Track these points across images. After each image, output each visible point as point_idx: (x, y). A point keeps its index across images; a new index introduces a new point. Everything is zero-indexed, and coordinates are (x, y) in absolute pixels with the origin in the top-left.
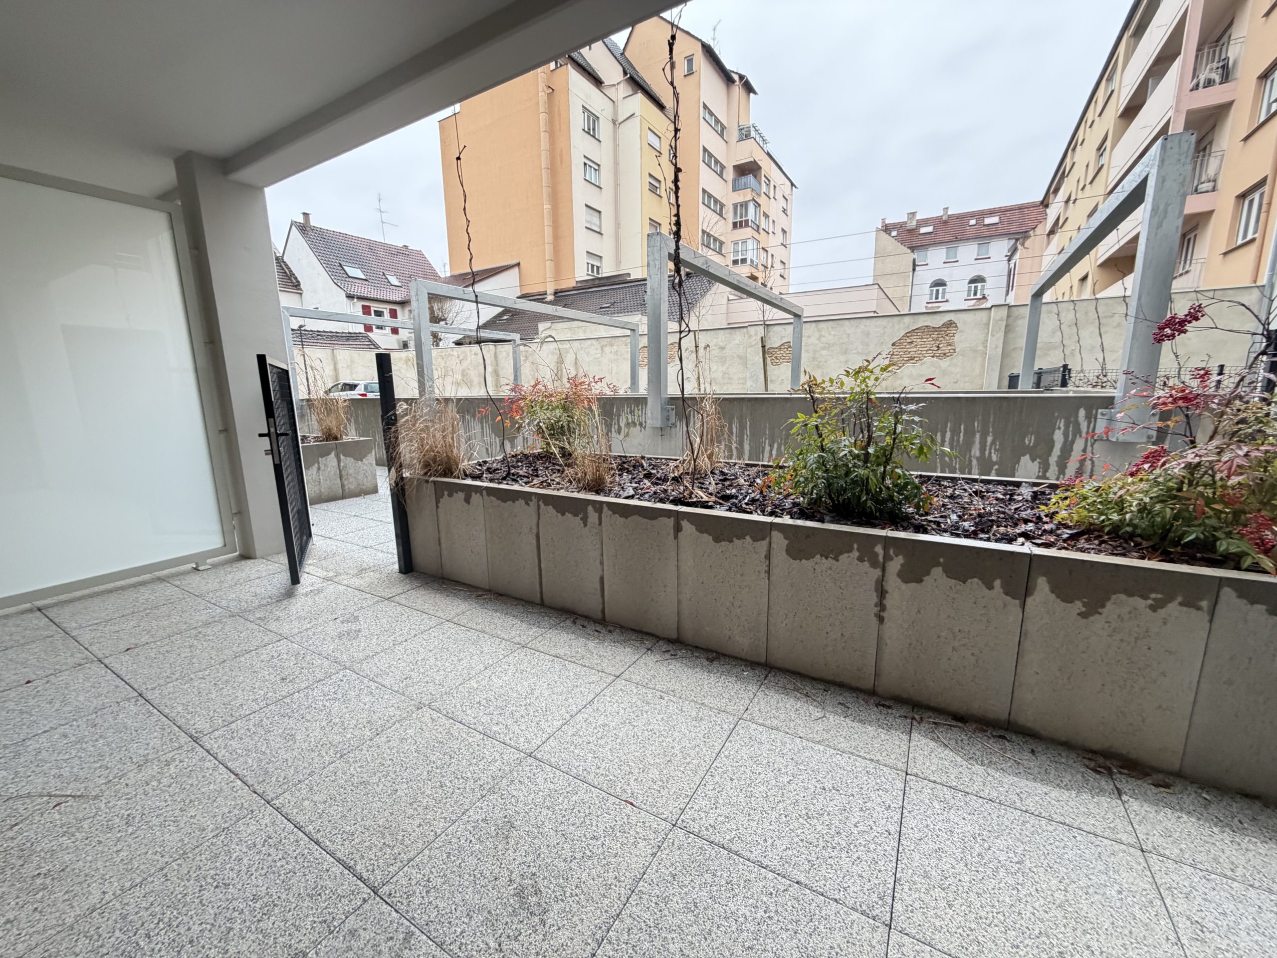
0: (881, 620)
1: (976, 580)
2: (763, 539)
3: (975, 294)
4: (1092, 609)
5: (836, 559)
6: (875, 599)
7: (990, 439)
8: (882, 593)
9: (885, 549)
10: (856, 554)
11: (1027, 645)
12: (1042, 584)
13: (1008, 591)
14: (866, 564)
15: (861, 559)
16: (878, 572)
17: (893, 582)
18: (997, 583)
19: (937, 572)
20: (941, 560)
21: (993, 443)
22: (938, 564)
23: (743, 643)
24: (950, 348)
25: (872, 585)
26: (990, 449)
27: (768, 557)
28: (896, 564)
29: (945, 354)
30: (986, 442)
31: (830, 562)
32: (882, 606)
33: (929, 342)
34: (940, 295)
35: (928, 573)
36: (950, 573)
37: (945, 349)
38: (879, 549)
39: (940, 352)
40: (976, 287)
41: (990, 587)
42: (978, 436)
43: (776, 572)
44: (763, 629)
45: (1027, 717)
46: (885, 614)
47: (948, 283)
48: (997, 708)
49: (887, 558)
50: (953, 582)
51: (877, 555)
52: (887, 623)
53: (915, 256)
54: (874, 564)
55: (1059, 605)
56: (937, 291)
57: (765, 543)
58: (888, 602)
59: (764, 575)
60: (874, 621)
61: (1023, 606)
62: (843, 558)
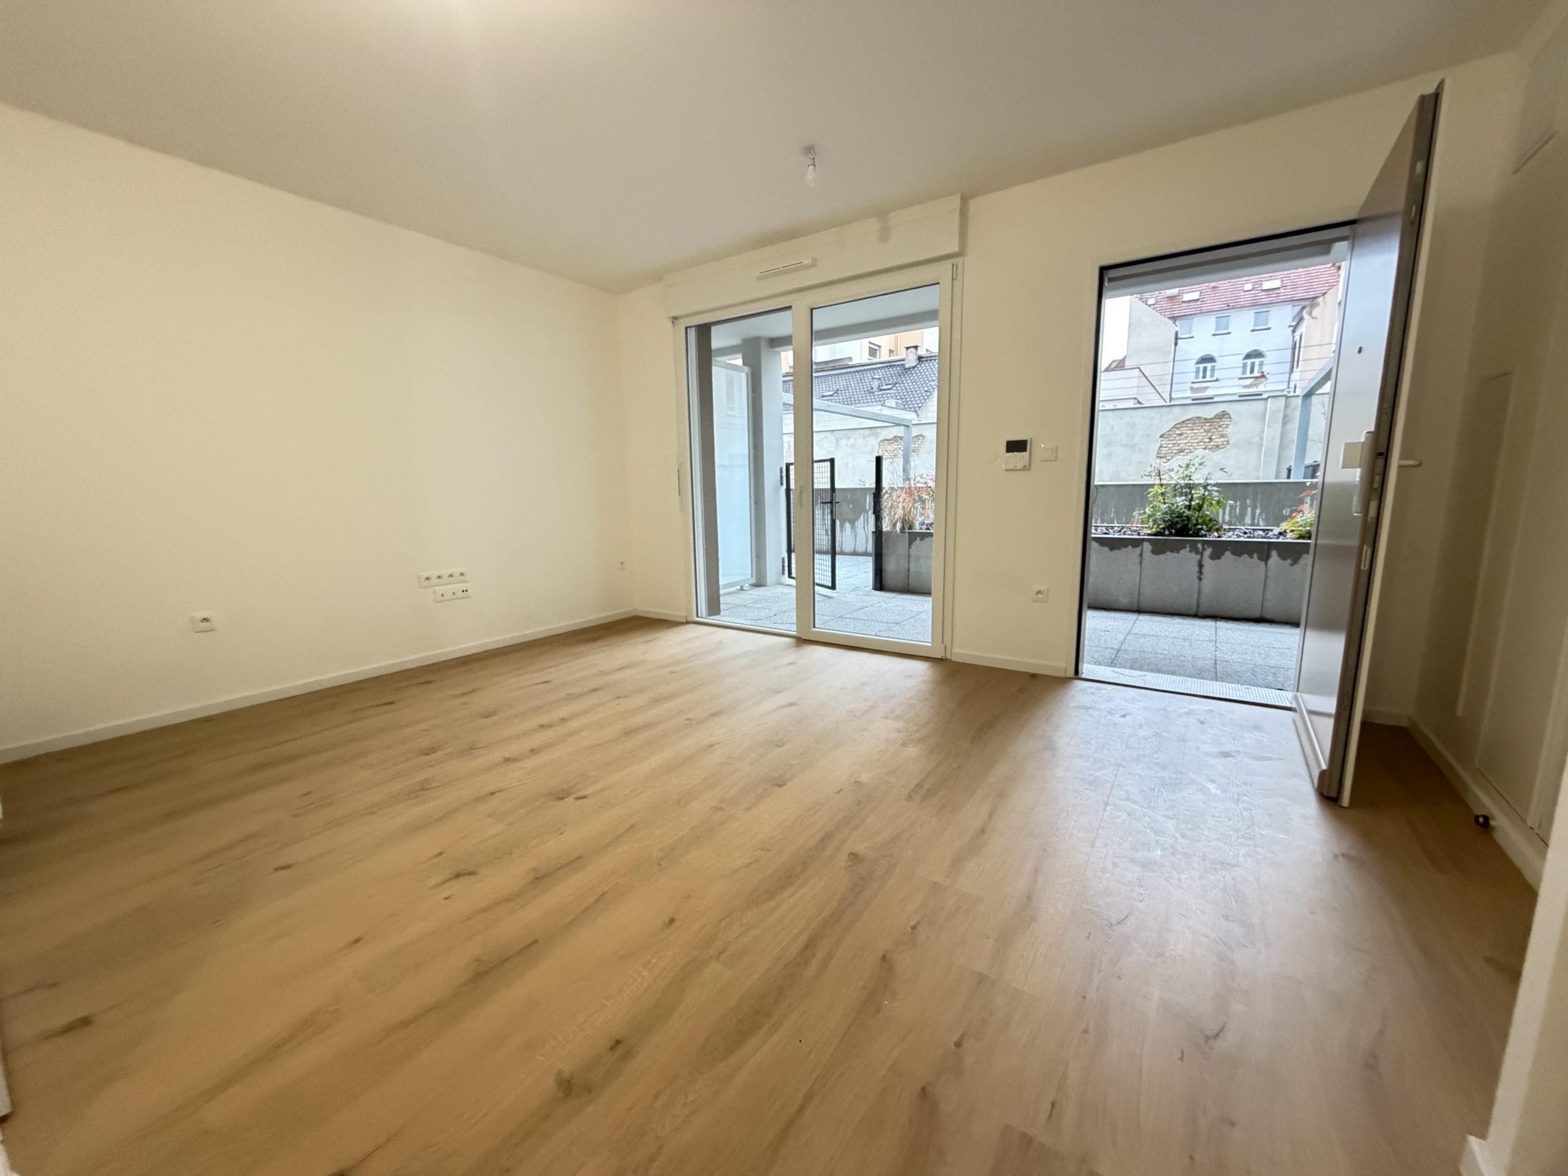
0: (1200, 579)
1: (1245, 555)
2: (1138, 546)
3: (1252, 371)
4: (1295, 562)
5: (1178, 552)
6: (1197, 569)
7: (1258, 511)
8: (1201, 566)
9: (1203, 546)
10: (1188, 549)
11: (1268, 582)
12: (1274, 554)
13: (1260, 559)
14: (1193, 553)
15: (1190, 551)
16: (1198, 557)
17: (1207, 561)
18: (1255, 556)
19: (1228, 553)
20: (1230, 548)
21: (1261, 513)
22: (1228, 550)
23: (1124, 601)
24: (1223, 439)
25: (1196, 563)
26: (1258, 518)
27: (1141, 555)
28: (1208, 552)
29: (1217, 446)
30: (1255, 513)
31: (1175, 554)
32: (1200, 572)
33: (1200, 433)
34: (1208, 373)
35: (1223, 554)
36: (1234, 553)
37: (1220, 441)
38: (1200, 546)
39: (1212, 444)
40: (1253, 364)
41: (1252, 557)
42: (1249, 510)
43: (1145, 563)
44: (1137, 593)
45: (1267, 616)
46: (1202, 576)
47: (1217, 359)
48: (1256, 613)
49: (1204, 549)
50: (1235, 557)
51: (1198, 548)
52: (1204, 581)
53: (1177, 329)
54: (1197, 552)
55: (1281, 562)
56: (1205, 369)
57: (1140, 548)
58: (1205, 570)
59: (1138, 565)
60: (1197, 580)
61: (1266, 564)
62: (1182, 552)
